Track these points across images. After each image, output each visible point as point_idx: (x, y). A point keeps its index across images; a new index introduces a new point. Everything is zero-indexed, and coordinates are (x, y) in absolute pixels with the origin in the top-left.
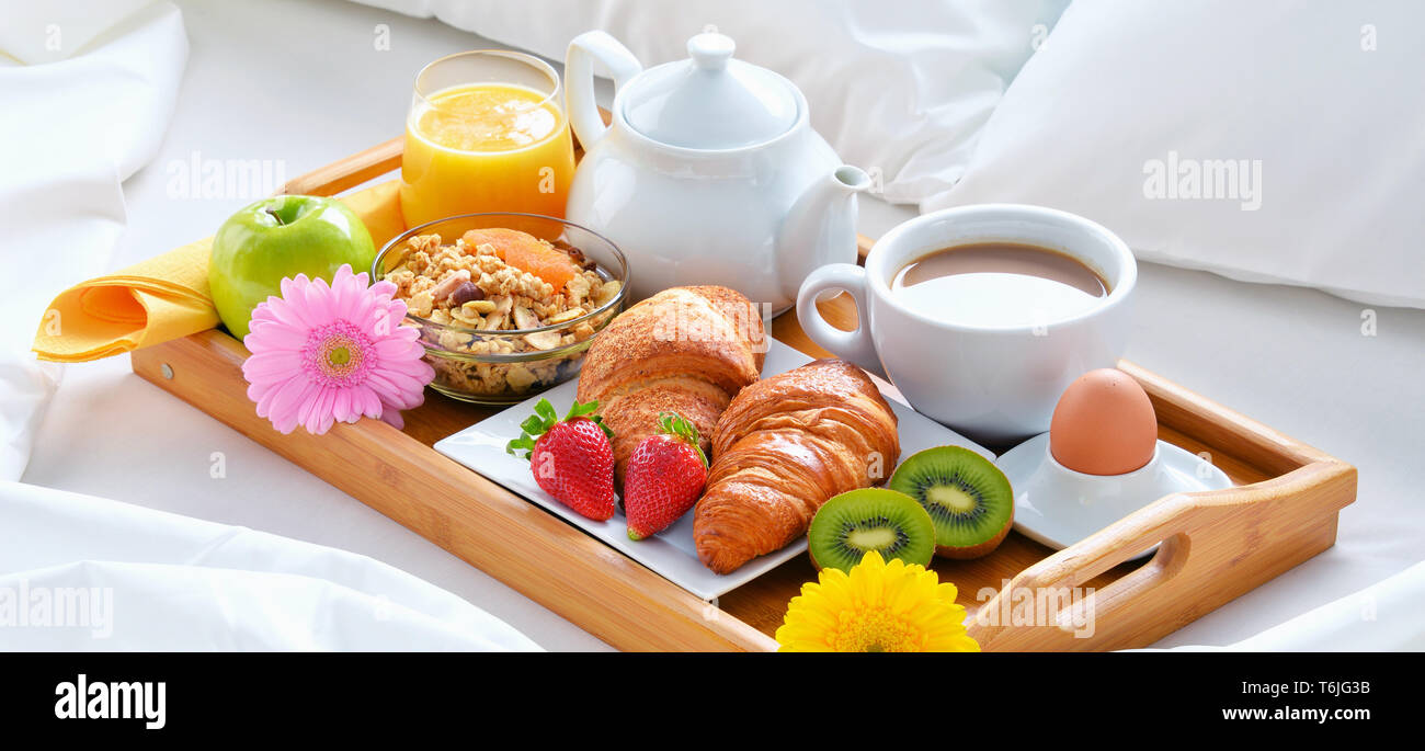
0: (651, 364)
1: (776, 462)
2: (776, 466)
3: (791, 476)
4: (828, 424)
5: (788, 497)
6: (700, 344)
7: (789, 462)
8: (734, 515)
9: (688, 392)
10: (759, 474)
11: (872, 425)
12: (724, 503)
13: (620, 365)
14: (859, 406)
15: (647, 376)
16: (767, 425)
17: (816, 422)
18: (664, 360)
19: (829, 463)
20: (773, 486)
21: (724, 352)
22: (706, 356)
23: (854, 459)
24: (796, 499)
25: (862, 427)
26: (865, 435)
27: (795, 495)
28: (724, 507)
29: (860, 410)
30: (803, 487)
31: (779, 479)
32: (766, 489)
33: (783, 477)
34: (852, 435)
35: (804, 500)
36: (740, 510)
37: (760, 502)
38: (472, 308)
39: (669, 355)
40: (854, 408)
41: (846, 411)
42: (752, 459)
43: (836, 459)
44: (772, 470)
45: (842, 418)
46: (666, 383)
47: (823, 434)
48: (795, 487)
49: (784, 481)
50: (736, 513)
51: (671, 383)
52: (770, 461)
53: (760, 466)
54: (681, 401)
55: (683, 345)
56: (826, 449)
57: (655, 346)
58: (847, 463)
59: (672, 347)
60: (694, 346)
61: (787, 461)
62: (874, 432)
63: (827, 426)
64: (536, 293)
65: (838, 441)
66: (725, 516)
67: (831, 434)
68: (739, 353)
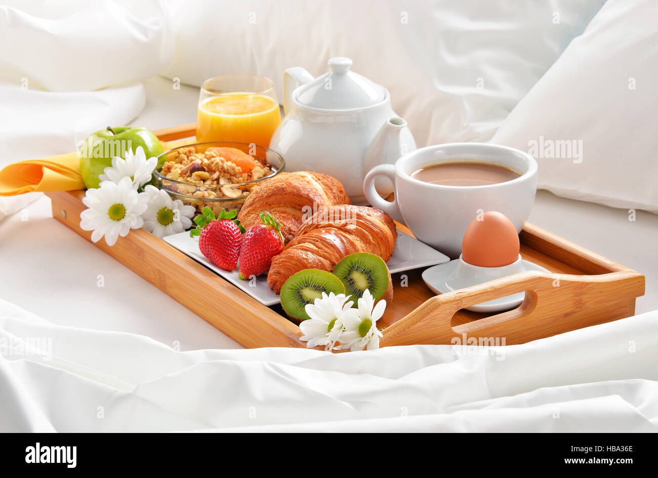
0: (273, 199)
1: (317, 241)
2: (317, 243)
3: (324, 248)
5: (321, 258)
6: (298, 190)
7: (325, 241)
8: (288, 264)
9: (289, 214)
10: (308, 246)
11: (376, 230)
12: (284, 258)
13: (257, 199)
14: (371, 220)
15: (270, 205)
16: (320, 226)
17: (344, 225)
18: (279, 197)
19: (347, 245)
20: (313, 252)
21: (311, 196)
22: (301, 196)
23: (363, 245)
24: (325, 260)
25: (371, 231)
26: (372, 235)
27: (325, 257)
28: (283, 259)
29: (370, 222)
30: (330, 254)
31: (317, 249)
32: (309, 253)
33: (319, 248)
34: (364, 233)
35: (330, 261)
36: (292, 261)
37: (303, 258)
38: (197, 176)
39: (281, 195)
40: (368, 220)
41: (363, 222)
42: (305, 239)
43: (352, 244)
44: (314, 244)
45: (360, 225)
46: (279, 209)
47: (349, 232)
48: (325, 254)
49: (320, 250)
50: (290, 263)
51: (282, 209)
52: (314, 240)
53: (309, 242)
54: (284, 217)
55: (290, 190)
56: (348, 238)
57: (275, 190)
58: (358, 247)
59: (284, 191)
60: (295, 191)
61: (323, 241)
62: (377, 234)
63: (351, 227)
64: (232, 171)
65: (356, 235)
66: (284, 264)
67: (353, 231)
68: (320, 198)
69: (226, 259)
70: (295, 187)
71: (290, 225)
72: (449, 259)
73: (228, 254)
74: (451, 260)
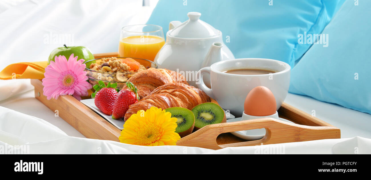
0: (140, 80)
1: (155, 98)
2: (155, 99)
3: (159, 102)
4: (177, 93)
6: (155, 75)
8: (136, 108)
9: (148, 88)
10: (150, 100)
11: (191, 95)
13: (132, 80)
14: (189, 90)
15: (138, 83)
16: (161, 92)
17: (173, 92)
18: (143, 79)
19: (173, 102)
20: (152, 104)
21: (161, 79)
22: (155, 79)
23: (182, 103)
25: (188, 96)
26: (188, 99)
28: (134, 106)
29: (188, 91)
31: (155, 102)
32: (149, 104)
33: (156, 102)
34: (184, 96)
37: (145, 106)
38: (104, 69)
39: (144, 77)
40: (187, 90)
41: (184, 91)
42: (149, 97)
43: (175, 102)
44: (153, 100)
45: (183, 92)
46: (143, 85)
47: (175, 95)
48: (158, 105)
50: (137, 108)
51: (144, 85)
52: (154, 98)
53: (151, 99)
54: (144, 89)
55: (150, 75)
56: (173, 98)
57: (142, 75)
58: (179, 104)
59: (146, 75)
60: (153, 75)
61: (159, 98)
62: (191, 98)
63: (176, 93)
64: (125, 68)
65: (179, 98)
66: (134, 109)
67: (177, 95)
68: (166, 80)
69: (107, 108)
70: (153, 74)
71: (147, 93)
72: (234, 117)
73: (109, 106)
74: (235, 118)
